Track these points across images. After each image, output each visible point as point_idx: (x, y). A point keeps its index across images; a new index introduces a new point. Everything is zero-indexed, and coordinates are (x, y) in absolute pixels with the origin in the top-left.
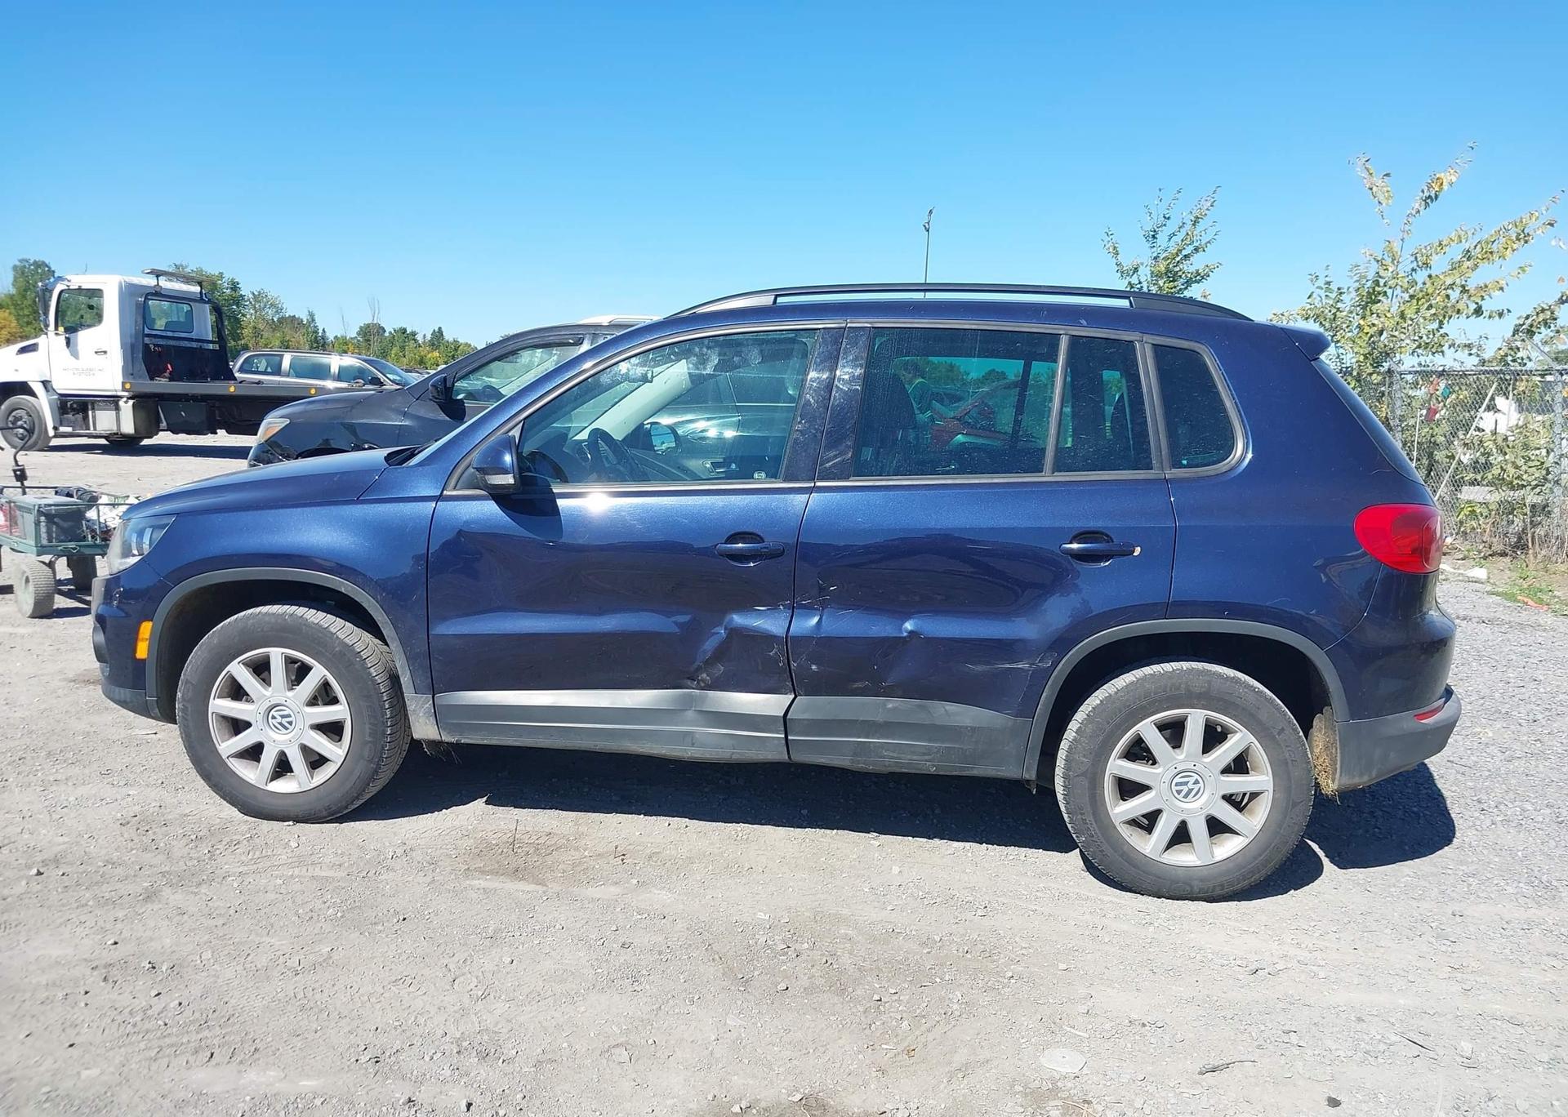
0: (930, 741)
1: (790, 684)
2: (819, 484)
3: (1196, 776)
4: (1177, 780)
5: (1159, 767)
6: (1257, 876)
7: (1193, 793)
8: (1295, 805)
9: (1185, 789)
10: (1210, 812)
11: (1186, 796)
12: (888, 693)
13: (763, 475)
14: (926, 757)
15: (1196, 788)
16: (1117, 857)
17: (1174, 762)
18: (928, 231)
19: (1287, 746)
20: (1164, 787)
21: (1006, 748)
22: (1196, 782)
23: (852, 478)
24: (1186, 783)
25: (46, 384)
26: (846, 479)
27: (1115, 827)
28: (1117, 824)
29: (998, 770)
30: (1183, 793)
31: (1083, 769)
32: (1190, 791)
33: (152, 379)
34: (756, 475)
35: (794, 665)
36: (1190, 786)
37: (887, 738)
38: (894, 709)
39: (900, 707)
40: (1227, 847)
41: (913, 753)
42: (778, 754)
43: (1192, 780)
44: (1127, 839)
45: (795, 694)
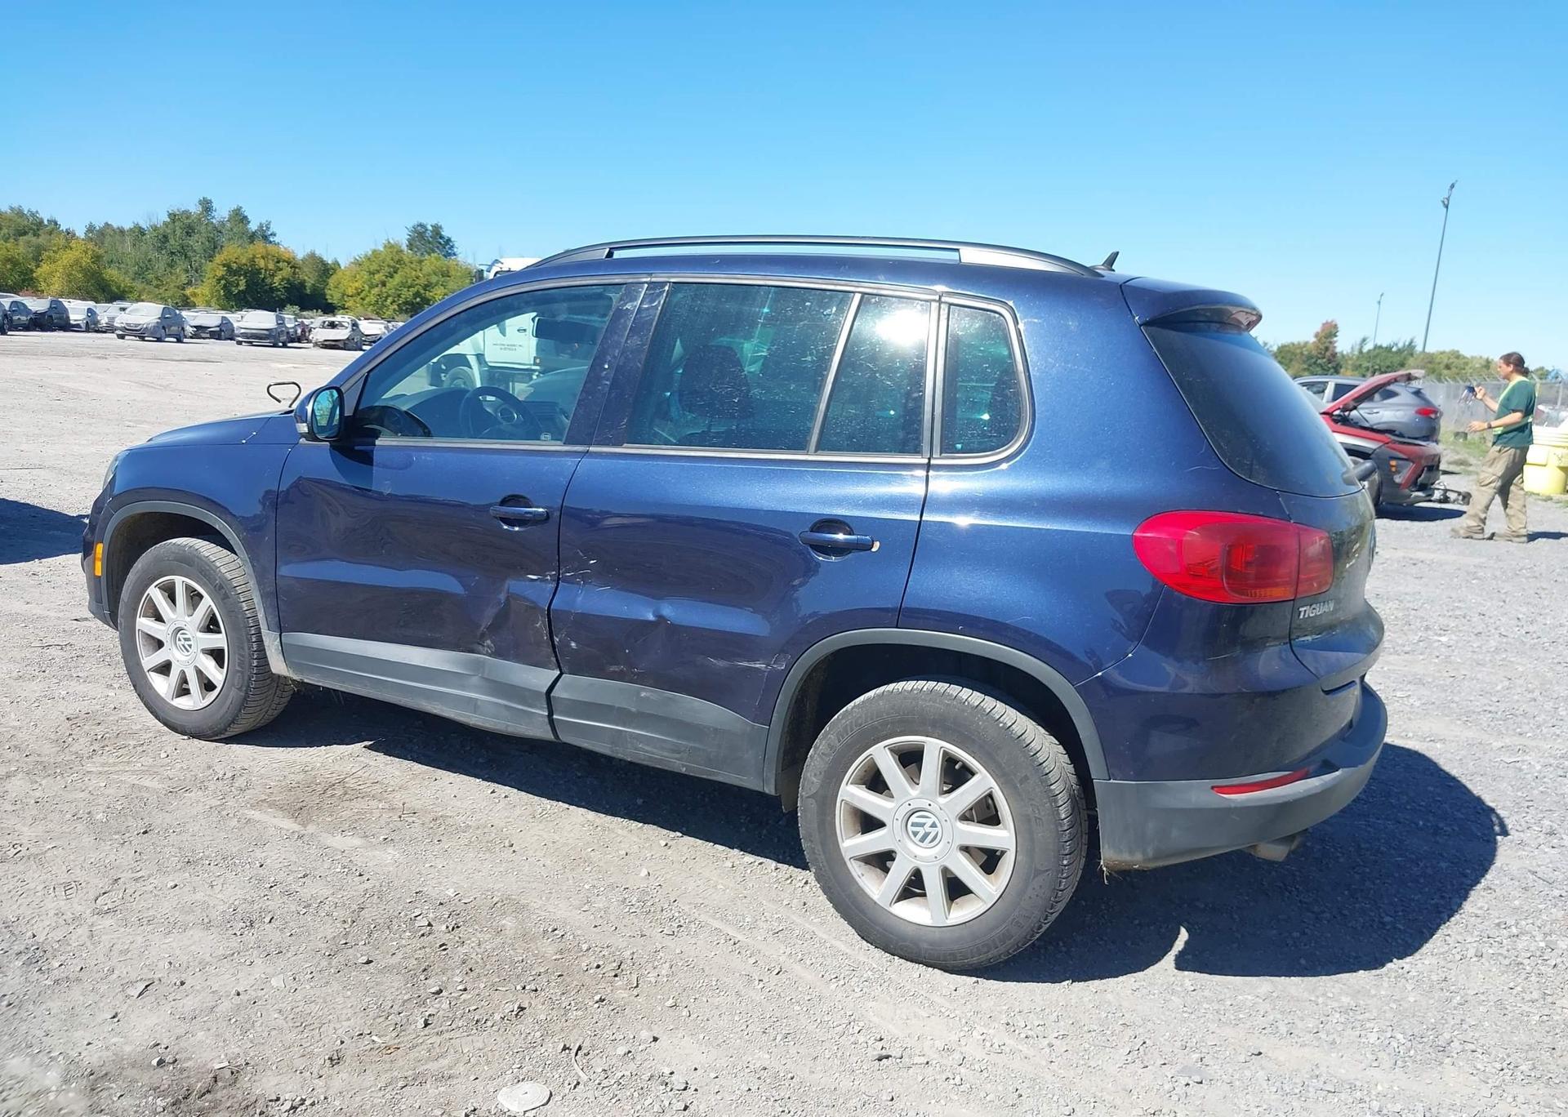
0: (678, 738)
1: (554, 659)
2: (592, 449)
3: (934, 819)
4: (913, 819)
5: (893, 802)
6: (994, 952)
7: (930, 838)
8: (1038, 873)
9: (921, 831)
10: (945, 863)
11: (922, 840)
12: (640, 679)
13: (549, 437)
14: (677, 756)
15: (933, 831)
16: (844, 897)
17: (907, 798)
18: (1447, 207)
19: (1030, 799)
20: (898, 825)
21: (746, 756)
22: (934, 825)
23: (625, 445)
24: (922, 825)
25: (480, 357)
26: (619, 444)
27: (845, 863)
28: (847, 859)
29: (741, 780)
30: (919, 836)
31: (814, 791)
32: (926, 835)
33: (558, 355)
34: (542, 437)
35: (557, 639)
36: (927, 829)
37: (642, 730)
38: (647, 698)
39: (652, 697)
40: (964, 912)
41: (663, 749)
42: (542, 732)
43: (929, 822)
44: (857, 879)
45: (560, 670)
